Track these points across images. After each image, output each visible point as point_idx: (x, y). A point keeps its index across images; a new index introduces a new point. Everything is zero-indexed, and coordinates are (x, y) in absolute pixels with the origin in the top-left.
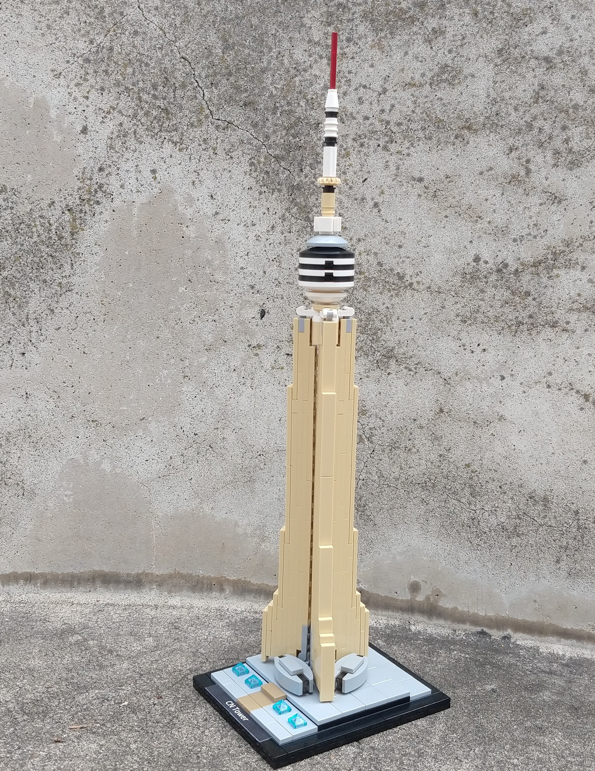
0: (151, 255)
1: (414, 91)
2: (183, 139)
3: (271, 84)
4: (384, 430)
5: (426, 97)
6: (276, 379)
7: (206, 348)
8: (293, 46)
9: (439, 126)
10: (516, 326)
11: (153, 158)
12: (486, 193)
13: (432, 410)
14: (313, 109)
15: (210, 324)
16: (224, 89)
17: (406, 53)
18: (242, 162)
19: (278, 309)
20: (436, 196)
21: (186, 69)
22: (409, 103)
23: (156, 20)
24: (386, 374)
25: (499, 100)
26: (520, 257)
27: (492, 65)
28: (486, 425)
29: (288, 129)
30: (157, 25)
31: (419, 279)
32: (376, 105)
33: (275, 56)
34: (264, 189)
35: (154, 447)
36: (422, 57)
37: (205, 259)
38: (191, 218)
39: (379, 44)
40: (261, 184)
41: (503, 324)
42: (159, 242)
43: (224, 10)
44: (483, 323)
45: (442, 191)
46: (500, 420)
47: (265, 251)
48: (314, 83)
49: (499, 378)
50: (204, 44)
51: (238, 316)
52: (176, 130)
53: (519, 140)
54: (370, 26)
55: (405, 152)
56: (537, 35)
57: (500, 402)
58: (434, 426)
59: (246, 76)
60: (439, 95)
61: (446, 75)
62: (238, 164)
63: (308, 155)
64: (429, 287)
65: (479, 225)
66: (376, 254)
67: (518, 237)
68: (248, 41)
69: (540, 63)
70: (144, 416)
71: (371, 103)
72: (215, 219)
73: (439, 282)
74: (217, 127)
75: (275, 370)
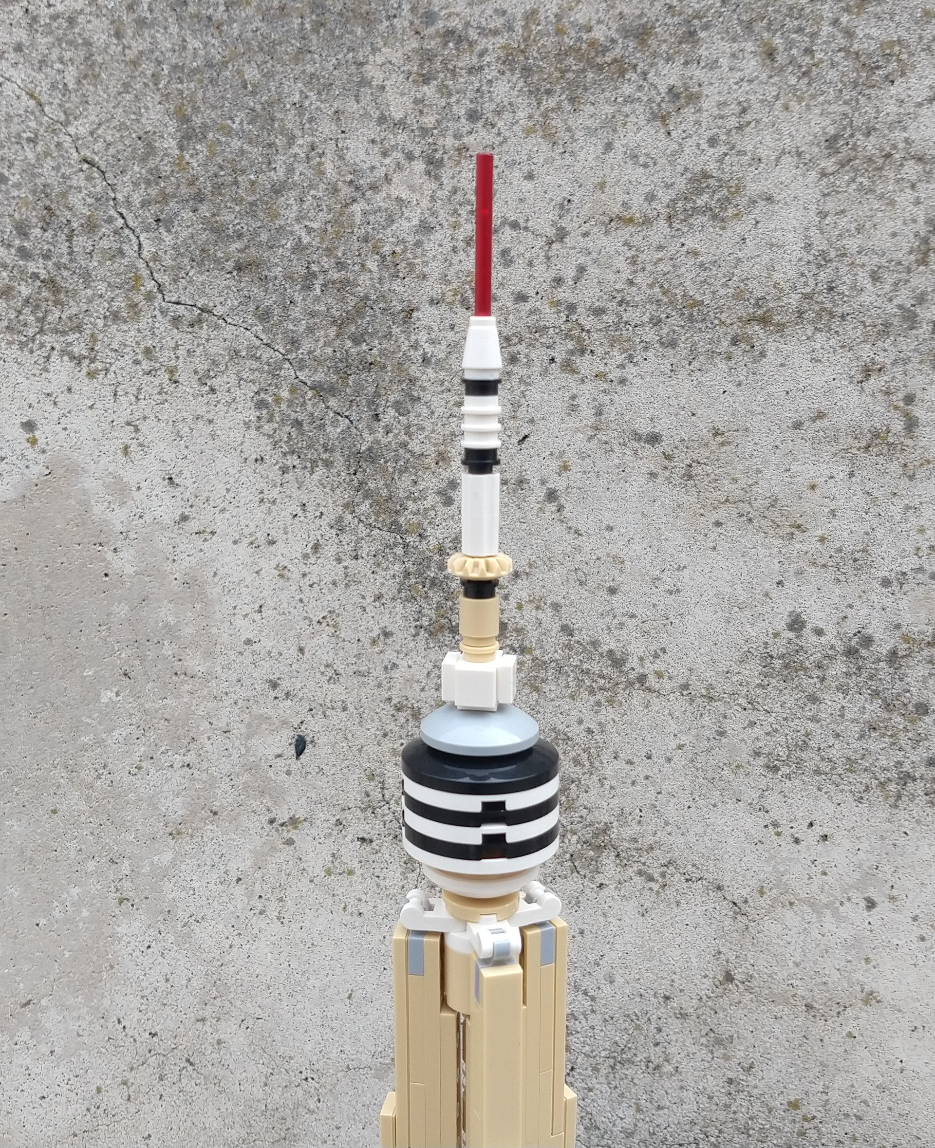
0: (30, 620)
1: (631, 235)
2: (96, 348)
3: (298, 220)
4: (595, 1020)
5: (660, 248)
6: (336, 898)
7: (169, 830)
8: (343, 132)
9: (691, 315)
10: (897, 784)
11: (25, 394)
12: (811, 472)
13: (706, 976)
14: (397, 276)
15: (178, 776)
16: (186, 233)
17: (609, 147)
18: (238, 399)
19: (335, 733)
20: (690, 477)
21: (94, 187)
22: (620, 263)
23: (19, 75)
24: (594, 886)
25: (833, 254)
26: (900, 621)
27: (814, 173)
28: (834, 1014)
29: (342, 324)
30: (22, 86)
31: (659, 665)
32: (543, 268)
33: (303, 155)
34: (292, 460)
35: (58, 1066)
36: (647, 155)
37: (160, 624)
38: (124, 529)
39: (545, 126)
40: (285, 448)
41: (866, 778)
42: (48, 588)
43: (177, 48)
44: (818, 772)
45: (707, 465)
46: (866, 1002)
47: (301, 601)
48: (397, 216)
49: (861, 904)
50: (135, 127)
51: (243, 752)
52: (79, 329)
53: (885, 350)
54: (521, 84)
55: (615, 374)
56: (920, 105)
57: (867, 960)
58: (712, 1012)
59: (239, 201)
60: (690, 244)
61: (705, 197)
62: (229, 404)
63: (390, 381)
64: (686, 686)
65: (798, 546)
66: (556, 607)
67: (893, 575)
68: (238, 120)
69: (928, 169)
70: (30, 997)
71: (531, 264)
72: (180, 531)
73: (710, 676)
74: (176, 321)
75: (333, 877)
